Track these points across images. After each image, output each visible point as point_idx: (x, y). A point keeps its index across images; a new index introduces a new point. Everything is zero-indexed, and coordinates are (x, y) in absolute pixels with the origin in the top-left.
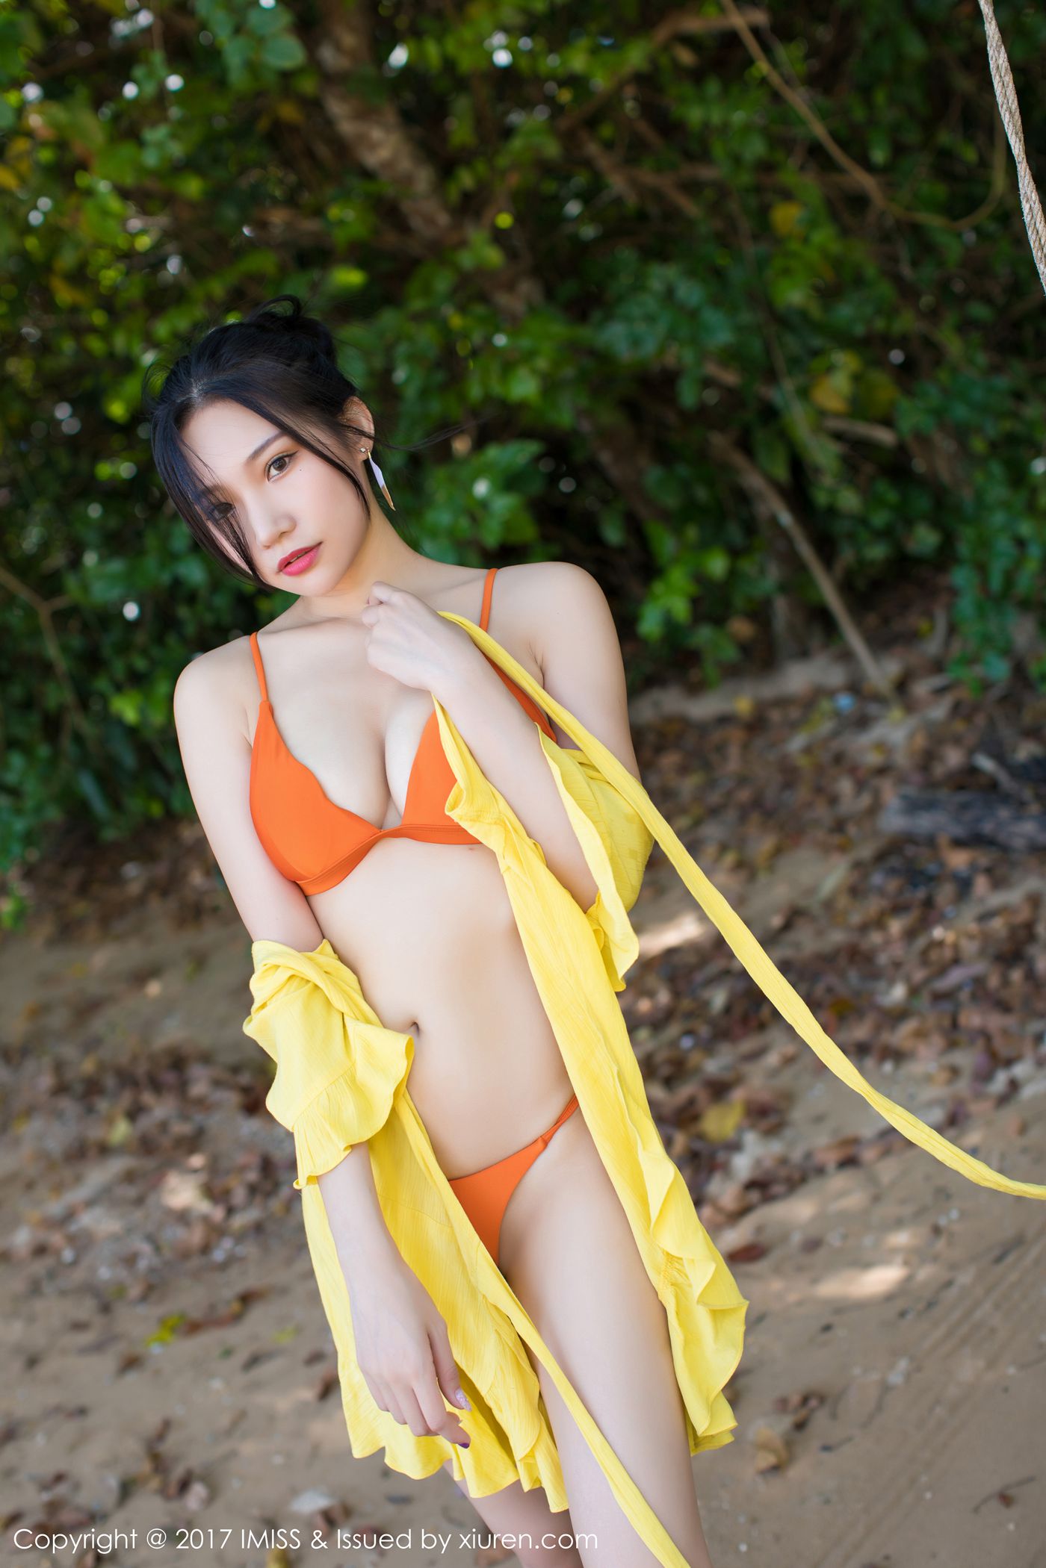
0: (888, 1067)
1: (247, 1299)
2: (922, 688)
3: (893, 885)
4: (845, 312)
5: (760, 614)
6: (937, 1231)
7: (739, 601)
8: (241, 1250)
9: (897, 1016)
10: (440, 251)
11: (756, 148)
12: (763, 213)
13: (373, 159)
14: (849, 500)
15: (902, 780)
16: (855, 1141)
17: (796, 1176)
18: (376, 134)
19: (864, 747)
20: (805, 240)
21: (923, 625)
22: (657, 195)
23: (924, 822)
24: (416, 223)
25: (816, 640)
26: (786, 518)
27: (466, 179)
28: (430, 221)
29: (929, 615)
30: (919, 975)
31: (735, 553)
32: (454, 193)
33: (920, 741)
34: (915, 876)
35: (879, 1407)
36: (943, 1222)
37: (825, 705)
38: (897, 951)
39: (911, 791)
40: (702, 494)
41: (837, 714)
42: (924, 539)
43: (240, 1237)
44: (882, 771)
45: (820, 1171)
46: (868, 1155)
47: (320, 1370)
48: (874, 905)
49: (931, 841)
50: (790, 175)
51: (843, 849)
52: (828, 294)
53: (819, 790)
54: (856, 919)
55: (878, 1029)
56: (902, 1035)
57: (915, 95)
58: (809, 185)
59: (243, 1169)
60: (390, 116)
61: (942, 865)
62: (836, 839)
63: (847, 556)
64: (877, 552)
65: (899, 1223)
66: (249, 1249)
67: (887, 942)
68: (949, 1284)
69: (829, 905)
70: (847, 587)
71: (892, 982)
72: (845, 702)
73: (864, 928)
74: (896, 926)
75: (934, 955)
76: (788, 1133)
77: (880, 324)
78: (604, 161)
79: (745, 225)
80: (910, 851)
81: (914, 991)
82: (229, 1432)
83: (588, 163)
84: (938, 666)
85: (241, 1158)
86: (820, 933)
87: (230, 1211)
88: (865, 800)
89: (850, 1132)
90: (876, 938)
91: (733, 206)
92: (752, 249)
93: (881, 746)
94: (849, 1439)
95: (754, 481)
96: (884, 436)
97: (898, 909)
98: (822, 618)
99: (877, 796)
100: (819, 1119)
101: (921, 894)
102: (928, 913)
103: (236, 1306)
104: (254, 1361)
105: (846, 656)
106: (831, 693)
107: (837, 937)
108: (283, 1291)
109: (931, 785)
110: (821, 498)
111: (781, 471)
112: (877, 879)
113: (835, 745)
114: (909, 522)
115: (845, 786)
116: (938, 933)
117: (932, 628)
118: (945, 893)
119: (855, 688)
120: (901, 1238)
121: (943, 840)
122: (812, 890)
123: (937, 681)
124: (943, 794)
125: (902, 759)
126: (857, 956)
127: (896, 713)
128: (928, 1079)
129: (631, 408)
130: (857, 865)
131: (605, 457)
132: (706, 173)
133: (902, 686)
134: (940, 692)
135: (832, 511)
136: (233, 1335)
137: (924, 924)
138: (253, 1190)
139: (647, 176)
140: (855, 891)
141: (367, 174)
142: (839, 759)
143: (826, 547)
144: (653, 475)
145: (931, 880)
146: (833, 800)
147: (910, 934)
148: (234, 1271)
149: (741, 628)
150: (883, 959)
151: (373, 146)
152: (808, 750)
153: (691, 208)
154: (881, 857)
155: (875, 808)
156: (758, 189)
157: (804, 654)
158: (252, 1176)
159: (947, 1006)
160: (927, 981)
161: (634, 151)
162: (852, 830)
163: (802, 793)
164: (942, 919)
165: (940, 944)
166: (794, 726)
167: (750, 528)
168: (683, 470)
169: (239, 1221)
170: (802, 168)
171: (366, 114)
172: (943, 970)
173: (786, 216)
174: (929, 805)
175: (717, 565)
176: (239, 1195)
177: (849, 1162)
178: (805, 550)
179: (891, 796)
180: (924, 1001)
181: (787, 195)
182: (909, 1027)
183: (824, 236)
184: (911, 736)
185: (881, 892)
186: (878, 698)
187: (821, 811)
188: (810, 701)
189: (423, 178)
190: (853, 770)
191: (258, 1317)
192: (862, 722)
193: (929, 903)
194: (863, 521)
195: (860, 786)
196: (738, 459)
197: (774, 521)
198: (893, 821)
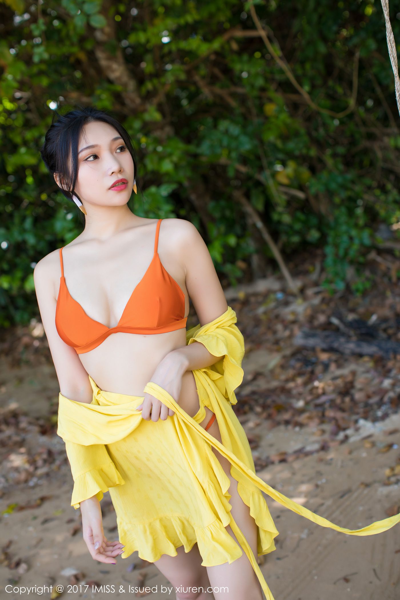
0: (297, 429)
1: (43, 499)
2: (310, 292)
3: (298, 365)
4: (291, 145)
5: (247, 260)
6: (317, 486)
7: (239, 255)
8: (41, 482)
9: (301, 411)
10: (137, 113)
11: (260, 82)
12: (261, 107)
13: (113, 76)
14: (286, 219)
15: (301, 326)
16: (285, 454)
17: (264, 464)
18: (115, 66)
19: (287, 313)
20: (277, 117)
21: (311, 268)
22: (221, 98)
23: (311, 342)
24: (128, 102)
25: (269, 271)
26: (260, 224)
27: (149, 86)
28: (133, 101)
29: (313, 265)
30: (309, 398)
31: (239, 237)
32: (144, 90)
33: (309, 312)
34: (307, 362)
35: (298, 546)
36: (319, 483)
37: (272, 296)
38: (301, 389)
39: (306, 329)
40: (228, 213)
41: (277, 300)
42: (314, 235)
43: (40, 477)
44: (294, 322)
45: (273, 463)
46: (290, 459)
47: (73, 526)
48: (291, 372)
49: (313, 349)
50: (271, 93)
51: (278, 350)
52: (285, 138)
53: (269, 328)
54: (283, 377)
55: (293, 415)
56: (303, 418)
57: (321, 67)
58: (279, 97)
59: (40, 454)
60: (121, 59)
61: (317, 358)
62: (275, 347)
63: (283, 238)
64: (296, 239)
65: (302, 482)
66: (44, 482)
67: (297, 386)
68: (322, 504)
69: (272, 371)
70: (283, 252)
71: (298, 400)
72: (280, 295)
73: (287, 381)
74: (300, 381)
75: (315, 391)
76: (260, 450)
77: (304, 151)
78: (201, 83)
79: (254, 111)
80: (305, 353)
81: (307, 403)
82: (36, 546)
83: (195, 83)
84: (316, 284)
85: (40, 450)
86: (268, 382)
87: (36, 468)
88: (287, 333)
89: (283, 450)
90: (291, 385)
91: (250, 103)
92: (256, 120)
93: (294, 313)
94: (287, 556)
95: (248, 209)
96: (301, 195)
97: (300, 374)
98: (272, 263)
99: (292, 331)
100: (271, 445)
101: (309, 369)
102: (312, 377)
103: (38, 502)
104: (46, 521)
105: (281, 278)
106: (274, 292)
107: (275, 384)
108: (57, 497)
109: (313, 328)
110: (275, 217)
111: (260, 206)
112: (293, 362)
113: (276, 312)
114: (309, 228)
115: (279, 327)
116: (316, 383)
117: (314, 269)
118: (319, 369)
119: (284, 290)
120: (304, 488)
121: (318, 349)
122: (265, 366)
123: (316, 289)
124: (319, 332)
125: (302, 318)
126: (284, 390)
127: (300, 301)
128: (313, 434)
129: (205, 178)
130: (284, 357)
131: (193, 197)
132: (240, 90)
133: (302, 291)
134: (317, 293)
135: (279, 222)
136: (37, 512)
137: (310, 380)
138: (45, 461)
139: (217, 90)
140: (283, 367)
141: (110, 82)
142: (277, 317)
143: (275, 235)
144: (211, 205)
145: (314, 364)
146: (275, 332)
147: (305, 384)
148: (37, 490)
149: (241, 264)
150: (294, 392)
151: (113, 71)
152: (265, 313)
153: (233, 103)
154: (293, 355)
155: (291, 336)
156: (260, 98)
157: (264, 277)
158: (45, 456)
159: (320, 409)
160: (312, 400)
161: (213, 80)
162: (282, 344)
163: (262, 329)
164: (317, 379)
165: (317, 388)
166: (260, 304)
167: (244, 228)
168: (223, 203)
169: (40, 472)
170: (276, 91)
171: (112, 58)
172: (318, 396)
173: (270, 109)
174: (313, 336)
175: (232, 241)
176: (40, 463)
177: (283, 461)
178: (267, 237)
179: (298, 333)
180: (311, 407)
181: (270, 100)
182: (306, 415)
183: (284, 117)
184: (305, 310)
185: (294, 368)
186: (294, 295)
187: (270, 336)
188: (266, 295)
189: (132, 85)
190: (283, 321)
191: (47, 506)
192: (286, 304)
193: (312, 372)
194: (291, 227)
195: (286, 327)
196: (244, 201)
197: (254, 225)
198: (299, 340)
